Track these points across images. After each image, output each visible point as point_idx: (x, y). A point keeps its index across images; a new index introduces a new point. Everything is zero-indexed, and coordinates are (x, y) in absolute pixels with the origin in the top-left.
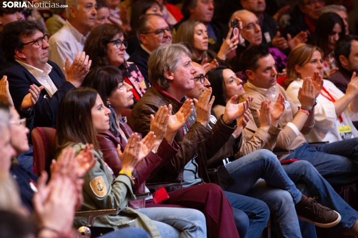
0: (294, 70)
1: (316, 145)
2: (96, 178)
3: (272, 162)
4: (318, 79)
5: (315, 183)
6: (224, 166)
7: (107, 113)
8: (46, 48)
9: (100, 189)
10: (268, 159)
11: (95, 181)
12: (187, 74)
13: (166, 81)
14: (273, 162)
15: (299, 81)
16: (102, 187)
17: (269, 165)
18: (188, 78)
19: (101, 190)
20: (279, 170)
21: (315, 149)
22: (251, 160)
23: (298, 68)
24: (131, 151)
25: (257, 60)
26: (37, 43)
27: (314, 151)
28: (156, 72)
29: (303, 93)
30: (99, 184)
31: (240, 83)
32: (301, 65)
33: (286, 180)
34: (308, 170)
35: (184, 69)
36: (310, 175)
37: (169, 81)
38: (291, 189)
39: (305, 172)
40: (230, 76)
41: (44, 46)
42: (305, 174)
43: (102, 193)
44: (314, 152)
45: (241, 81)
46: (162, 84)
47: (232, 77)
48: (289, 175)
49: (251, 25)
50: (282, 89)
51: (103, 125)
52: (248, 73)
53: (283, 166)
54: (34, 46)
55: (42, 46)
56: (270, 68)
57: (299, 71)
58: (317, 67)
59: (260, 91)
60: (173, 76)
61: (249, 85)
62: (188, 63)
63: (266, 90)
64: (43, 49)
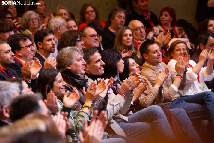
4: (186, 56)
24: (91, 92)
25: (147, 47)
26: (29, 47)
28: (60, 65)
29: (178, 65)
31: (138, 67)
35: (78, 62)
40: (133, 62)
45: (139, 66)
47: (133, 63)
49: (138, 28)
52: (145, 56)
54: (27, 49)
56: (156, 51)
58: (180, 53)
59: (153, 68)
60: (71, 67)
61: (146, 64)
62: (80, 59)
63: (156, 67)
64: (32, 51)
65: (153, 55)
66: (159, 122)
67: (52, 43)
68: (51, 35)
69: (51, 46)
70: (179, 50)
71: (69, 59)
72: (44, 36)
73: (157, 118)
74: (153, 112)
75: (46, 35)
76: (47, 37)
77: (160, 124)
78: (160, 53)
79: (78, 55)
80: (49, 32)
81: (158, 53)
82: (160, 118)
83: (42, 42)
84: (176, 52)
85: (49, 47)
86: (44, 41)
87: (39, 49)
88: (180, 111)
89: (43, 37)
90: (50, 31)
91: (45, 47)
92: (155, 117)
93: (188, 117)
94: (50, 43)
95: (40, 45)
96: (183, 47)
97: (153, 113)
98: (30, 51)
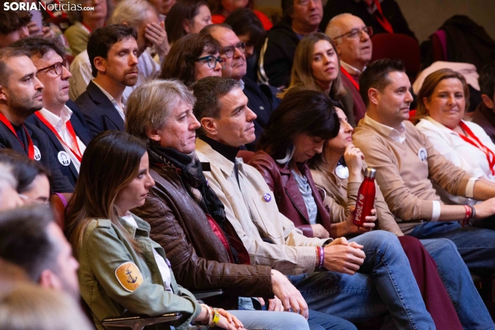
7: (149, 184)
8: (66, 79)
9: (131, 281)
11: (122, 269)
12: (183, 132)
16: (135, 278)
19: (134, 282)
26: (53, 70)
30: (129, 273)
35: (178, 124)
41: (64, 76)
43: (135, 286)
49: (354, 31)
54: (49, 74)
55: (61, 74)
56: (404, 89)
58: (447, 104)
59: (382, 131)
60: (160, 135)
61: (367, 119)
62: (185, 114)
63: (391, 128)
64: (62, 79)
66: (391, 274)
67: (131, 60)
68: (127, 39)
69: (127, 67)
70: (446, 94)
71: (158, 115)
72: (109, 42)
73: (385, 262)
74: (376, 248)
75: (115, 39)
76: (117, 44)
77: (393, 276)
79: (180, 103)
80: (123, 31)
82: (393, 264)
83: (105, 56)
84: (437, 99)
85: (121, 71)
86: (111, 54)
87: (98, 73)
88: (445, 245)
89: (108, 45)
90: (126, 31)
91: (111, 70)
92: (380, 260)
93: (464, 263)
94: (124, 60)
95: (99, 63)
96: (456, 89)
97: (376, 250)
98: (59, 79)
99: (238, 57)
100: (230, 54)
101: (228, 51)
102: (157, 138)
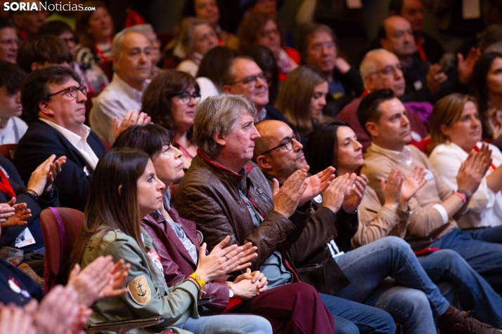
0: (439, 132)
1: (471, 231)
2: (136, 279)
3: (402, 252)
5: (464, 280)
6: (333, 259)
7: (160, 187)
8: (82, 102)
9: (141, 294)
10: (397, 248)
11: (134, 283)
12: (246, 140)
13: (215, 146)
14: (405, 252)
15: (449, 144)
16: (144, 291)
17: (399, 256)
18: (245, 145)
19: (143, 295)
20: (414, 264)
21: (469, 236)
22: (374, 249)
23: (445, 130)
25: (377, 105)
26: (69, 94)
27: (468, 239)
28: (203, 132)
30: (140, 286)
31: (359, 149)
32: (449, 125)
33: (424, 281)
34: (454, 264)
35: (242, 132)
36: (457, 269)
37: (220, 146)
38: (432, 294)
39: (450, 267)
40: (348, 136)
41: (80, 100)
42: (450, 269)
43: (144, 300)
44: (467, 241)
45: (360, 146)
46: (210, 149)
48: (427, 270)
49: (389, 68)
50: (423, 155)
51: (153, 204)
52: (370, 127)
53: (419, 258)
54: (65, 97)
55: (77, 97)
57: (446, 133)
59: (390, 156)
60: (225, 140)
61: (374, 147)
62: (248, 124)
63: (397, 153)
64: (78, 102)
65: (390, 124)
78: (407, 120)
81: (403, 121)
98: (74, 102)
99: (260, 87)
100: (253, 84)
101: (251, 80)
102: (223, 142)
